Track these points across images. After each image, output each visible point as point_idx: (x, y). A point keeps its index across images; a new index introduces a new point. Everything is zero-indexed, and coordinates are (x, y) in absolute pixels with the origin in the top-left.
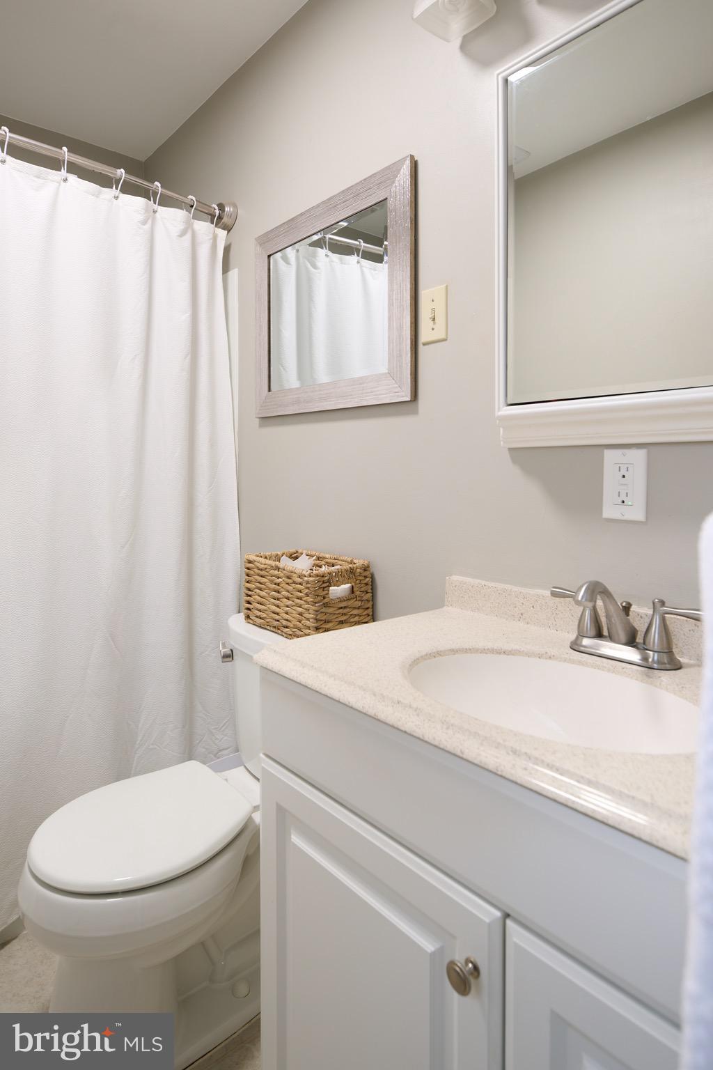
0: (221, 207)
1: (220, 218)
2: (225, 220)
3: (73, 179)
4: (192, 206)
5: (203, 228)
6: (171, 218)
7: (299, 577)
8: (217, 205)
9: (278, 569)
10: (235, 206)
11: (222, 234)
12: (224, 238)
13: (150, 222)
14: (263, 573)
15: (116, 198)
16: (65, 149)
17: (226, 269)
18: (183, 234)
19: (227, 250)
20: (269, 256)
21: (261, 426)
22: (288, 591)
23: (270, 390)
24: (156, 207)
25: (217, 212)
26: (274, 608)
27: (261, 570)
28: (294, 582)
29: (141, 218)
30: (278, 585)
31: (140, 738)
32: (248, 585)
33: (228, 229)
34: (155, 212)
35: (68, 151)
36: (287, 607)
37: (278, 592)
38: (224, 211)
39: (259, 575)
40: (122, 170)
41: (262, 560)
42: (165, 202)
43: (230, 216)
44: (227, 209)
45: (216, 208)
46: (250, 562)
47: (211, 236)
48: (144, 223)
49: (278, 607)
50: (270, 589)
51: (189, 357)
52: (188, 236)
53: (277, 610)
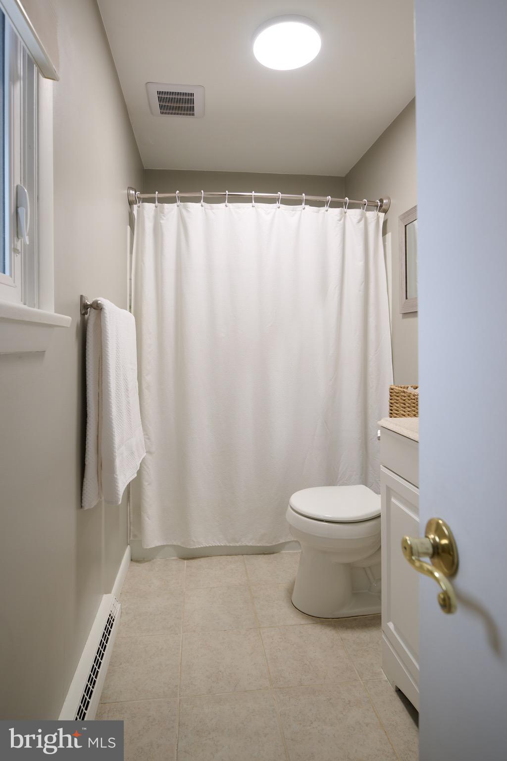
0: (381, 201)
1: (381, 206)
2: (384, 207)
3: (307, 207)
4: (365, 205)
5: (371, 215)
6: (354, 214)
7: (414, 396)
8: (380, 200)
9: (404, 392)
10: (389, 199)
11: (382, 215)
12: (383, 217)
13: (343, 219)
14: (397, 395)
15: (327, 211)
16: (304, 194)
17: (384, 233)
18: (360, 221)
19: (385, 223)
20: (406, 226)
21: (403, 318)
22: (409, 404)
23: (407, 298)
24: (346, 210)
25: (379, 204)
26: (402, 412)
27: (397, 393)
28: (412, 399)
29: (338, 218)
30: (404, 400)
31: (339, 477)
32: (391, 401)
33: (385, 211)
34: (345, 213)
35: (305, 195)
36: (409, 411)
37: (405, 404)
38: (383, 202)
39: (396, 396)
40: (330, 197)
41: (397, 388)
42: (351, 206)
43: (386, 204)
44: (385, 201)
45: (379, 202)
46: (392, 389)
47: (376, 218)
48: (340, 220)
49: (405, 412)
50: (401, 403)
51: (363, 284)
52: (362, 222)
53: (404, 413)
